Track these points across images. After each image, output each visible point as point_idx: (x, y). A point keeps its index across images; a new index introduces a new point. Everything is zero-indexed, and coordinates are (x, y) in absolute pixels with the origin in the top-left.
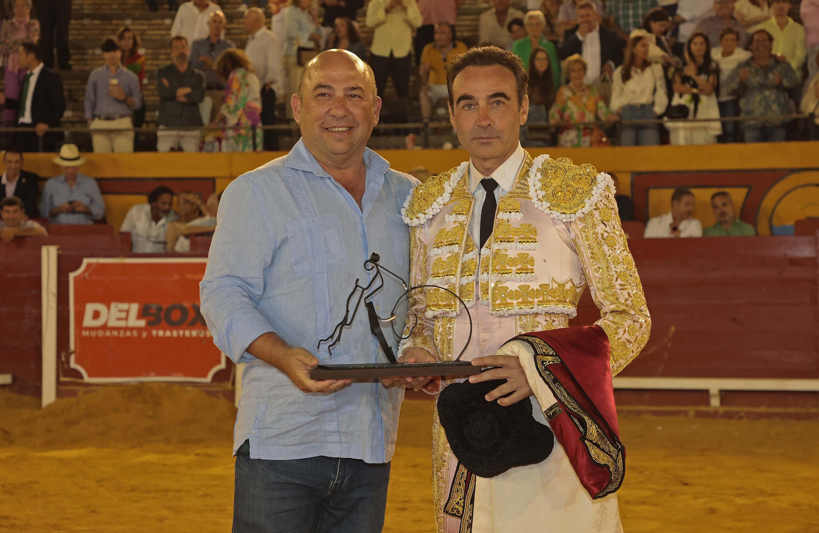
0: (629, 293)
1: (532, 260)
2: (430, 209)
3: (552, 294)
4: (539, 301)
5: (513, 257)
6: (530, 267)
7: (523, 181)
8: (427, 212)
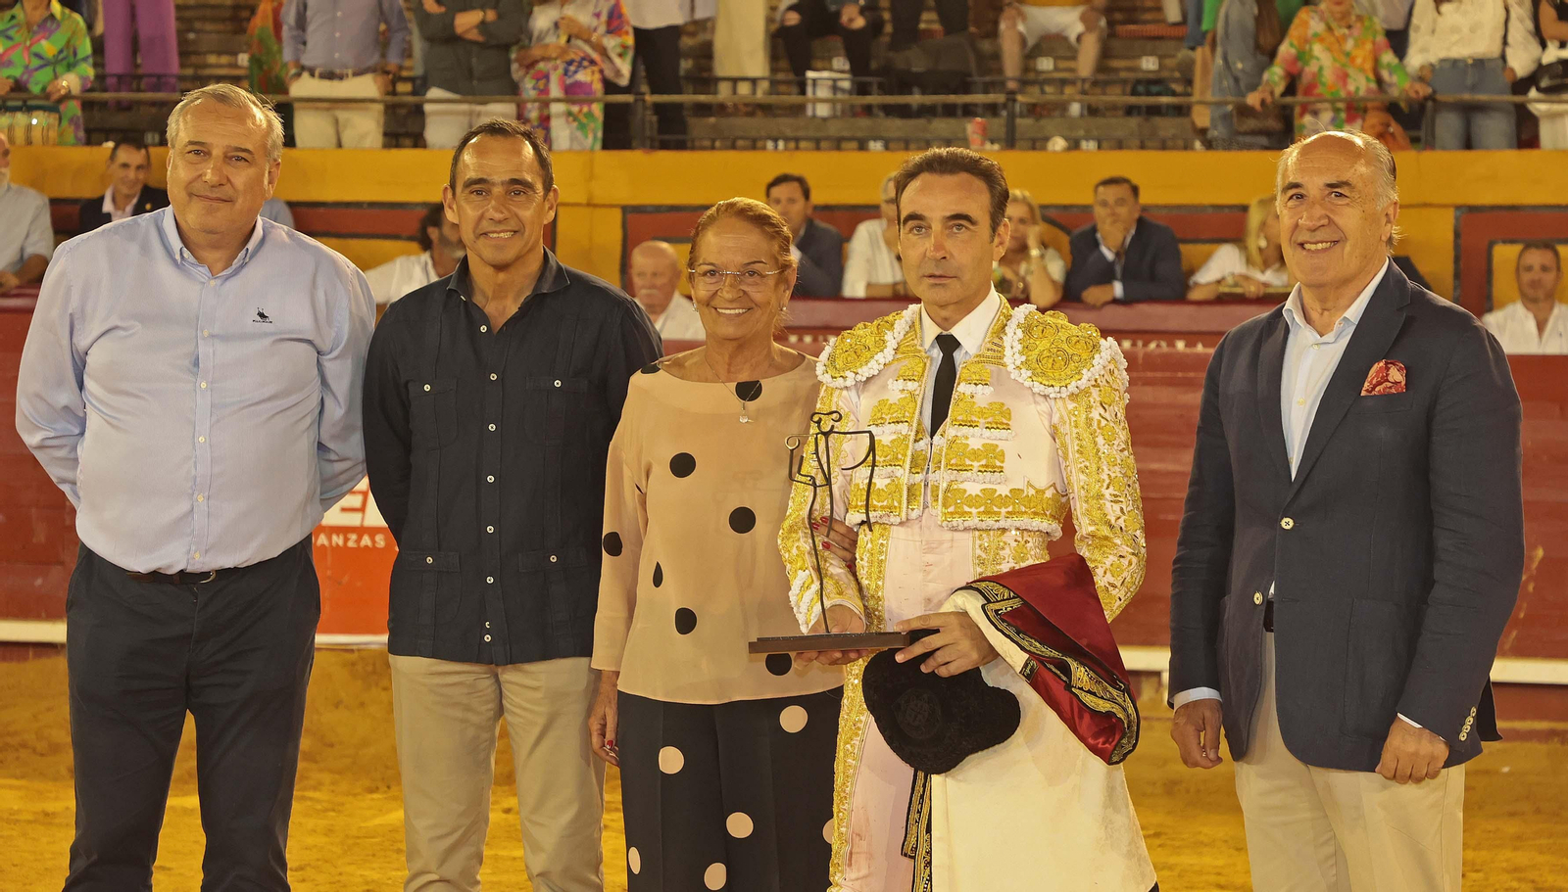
0: (1122, 509)
1: (1003, 455)
2: (865, 368)
3: (1026, 503)
4: (1008, 512)
5: (976, 448)
6: (998, 464)
7: (996, 341)
8: (859, 371)
